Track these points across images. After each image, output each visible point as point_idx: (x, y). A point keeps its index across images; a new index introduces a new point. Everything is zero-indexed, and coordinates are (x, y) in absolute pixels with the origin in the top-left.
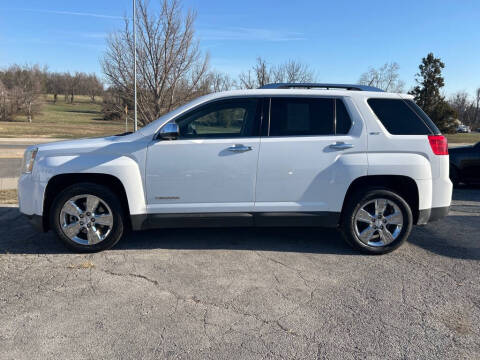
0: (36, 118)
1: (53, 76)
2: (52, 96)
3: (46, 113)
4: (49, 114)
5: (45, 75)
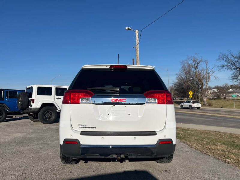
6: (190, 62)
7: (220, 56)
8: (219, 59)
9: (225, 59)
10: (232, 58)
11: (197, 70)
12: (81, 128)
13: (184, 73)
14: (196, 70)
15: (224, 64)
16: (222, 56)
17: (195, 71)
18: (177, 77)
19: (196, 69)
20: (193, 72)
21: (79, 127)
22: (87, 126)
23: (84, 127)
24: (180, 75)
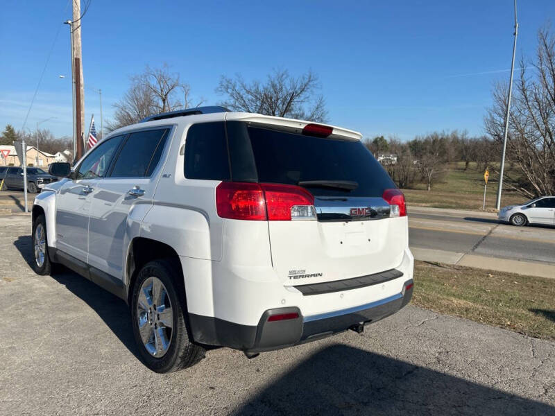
0: (436, 186)
1: (470, 141)
2: (463, 163)
3: (450, 182)
4: (453, 183)
5: (463, 141)
6: (154, 82)
7: (221, 82)
8: (220, 89)
9: (230, 90)
10: (243, 92)
11: (166, 104)
12: (295, 277)
13: (133, 104)
14: (164, 103)
15: (228, 101)
16: (225, 84)
17: (161, 104)
18: (116, 112)
19: (164, 100)
20: (157, 106)
21: (291, 277)
22: (306, 273)
23: (300, 276)
24: (123, 108)
